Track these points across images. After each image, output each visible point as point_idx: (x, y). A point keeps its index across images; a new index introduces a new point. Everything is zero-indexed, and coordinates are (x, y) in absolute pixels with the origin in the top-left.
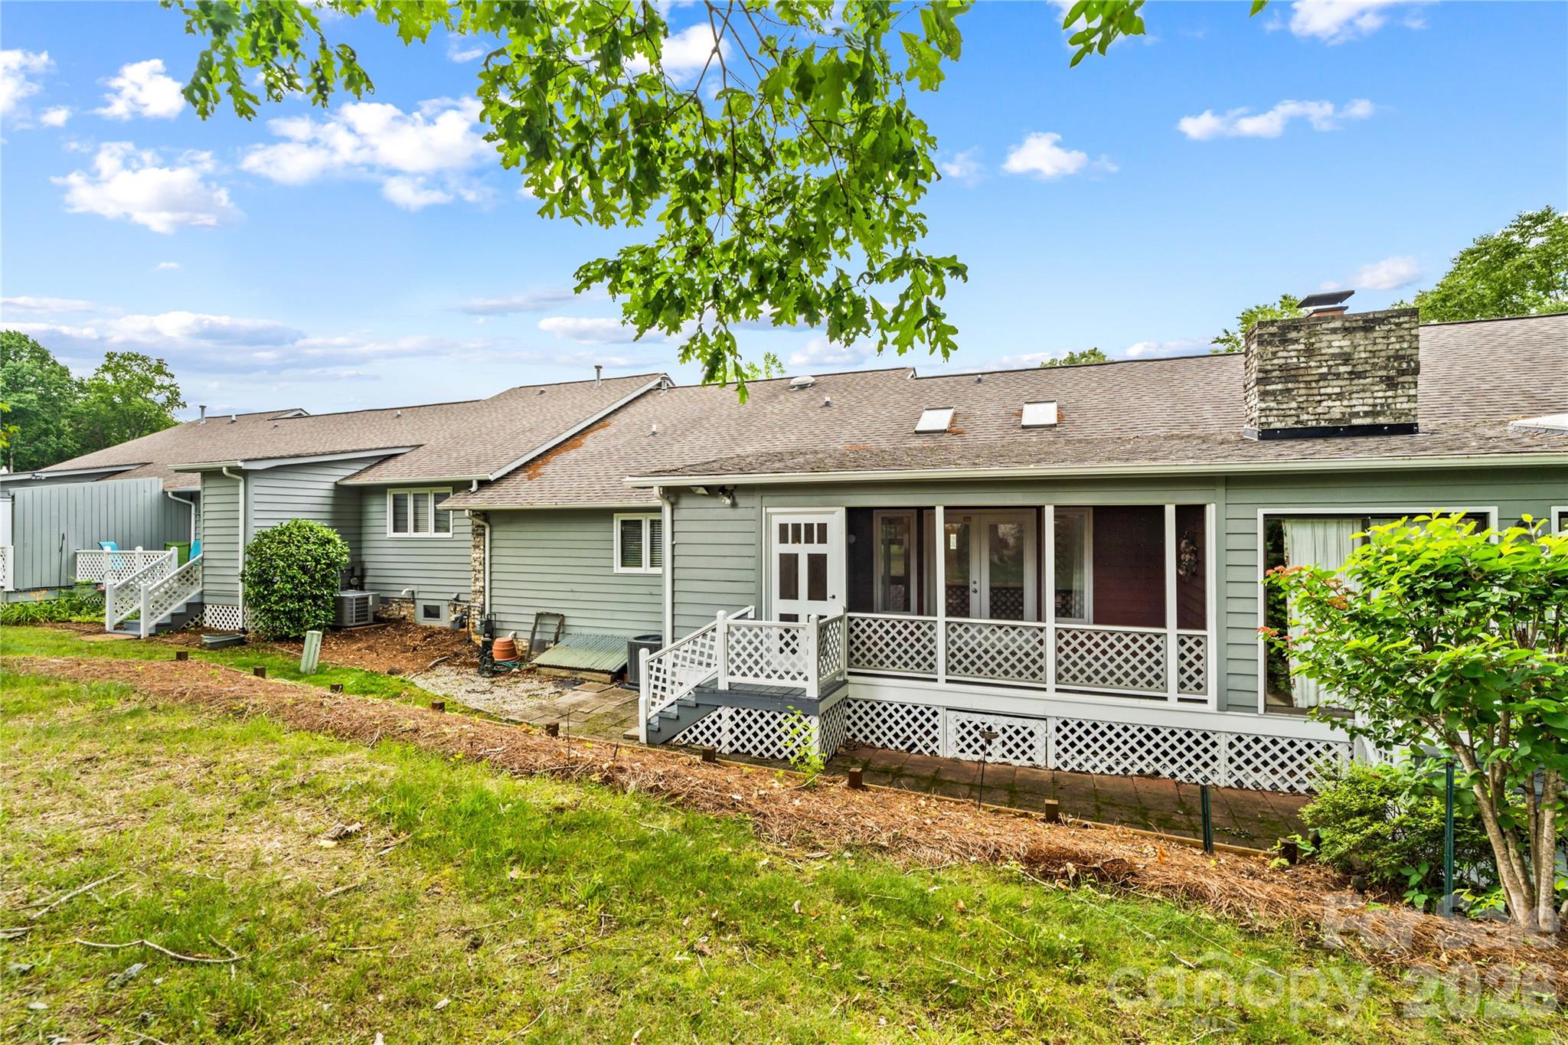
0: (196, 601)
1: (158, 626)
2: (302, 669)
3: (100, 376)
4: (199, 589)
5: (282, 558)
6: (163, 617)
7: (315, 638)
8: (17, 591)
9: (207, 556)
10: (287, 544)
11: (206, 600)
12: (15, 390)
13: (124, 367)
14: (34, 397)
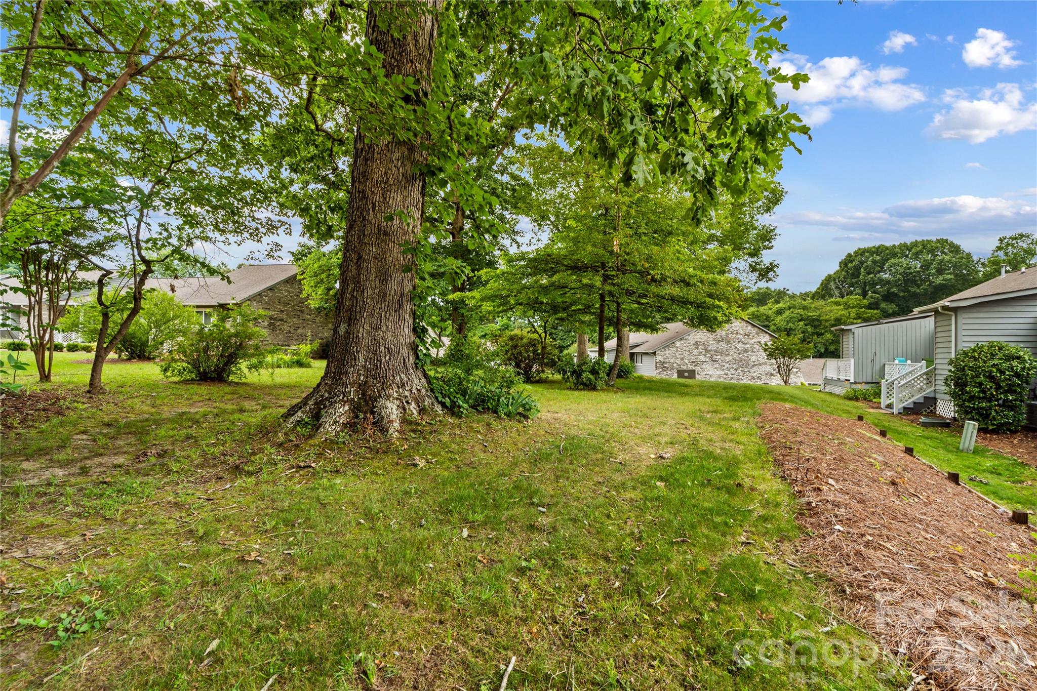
0: (932, 395)
1: (905, 408)
2: (961, 448)
3: (996, 254)
4: (933, 389)
5: (971, 369)
6: (908, 403)
7: (971, 427)
8: (855, 383)
9: (938, 367)
10: (976, 359)
11: (938, 396)
12: (941, 274)
13: (1013, 245)
14: (952, 277)
